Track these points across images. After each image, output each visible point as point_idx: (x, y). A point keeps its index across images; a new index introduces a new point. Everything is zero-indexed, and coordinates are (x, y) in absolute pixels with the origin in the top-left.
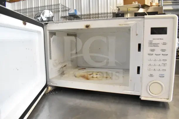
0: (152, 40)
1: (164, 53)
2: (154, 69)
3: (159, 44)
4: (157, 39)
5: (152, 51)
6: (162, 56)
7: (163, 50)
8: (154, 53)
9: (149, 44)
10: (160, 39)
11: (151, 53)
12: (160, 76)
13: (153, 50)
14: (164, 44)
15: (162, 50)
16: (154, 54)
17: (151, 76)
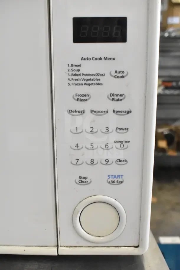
0: (79, 62)
1: (118, 106)
2: (92, 161)
3: (102, 75)
4: (96, 59)
5: (82, 100)
6: (114, 115)
7: (116, 98)
8: (85, 106)
9: (71, 77)
10: (105, 58)
11: (80, 106)
12: (110, 180)
13: (82, 98)
14: (120, 75)
15: (112, 95)
16: (88, 112)
17: (83, 181)
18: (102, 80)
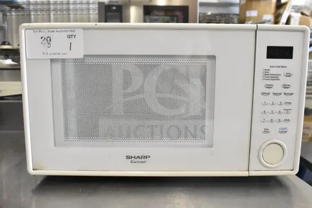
0: (269, 68)
1: (287, 91)
2: (272, 120)
3: (280, 75)
4: (278, 67)
5: (269, 88)
6: (285, 96)
7: (286, 87)
8: (271, 91)
9: (264, 76)
10: (282, 67)
11: (267, 91)
12: (280, 131)
13: (269, 87)
14: (288, 75)
15: (284, 85)
16: (271, 94)
17: (266, 131)
18: (280, 77)
